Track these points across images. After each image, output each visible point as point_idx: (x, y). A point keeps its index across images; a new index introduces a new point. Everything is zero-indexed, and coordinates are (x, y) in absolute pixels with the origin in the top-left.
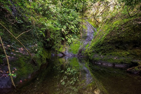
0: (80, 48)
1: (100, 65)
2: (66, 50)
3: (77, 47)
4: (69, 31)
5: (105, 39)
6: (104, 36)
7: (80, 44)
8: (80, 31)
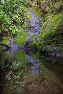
0: (26, 40)
1: (54, 56)
2: (10, 43)
3: (23, 38)
4: (12, 21)
5: (57, 30)
6: (55, 27)
7: (26, 36)
8: (24, 21)
